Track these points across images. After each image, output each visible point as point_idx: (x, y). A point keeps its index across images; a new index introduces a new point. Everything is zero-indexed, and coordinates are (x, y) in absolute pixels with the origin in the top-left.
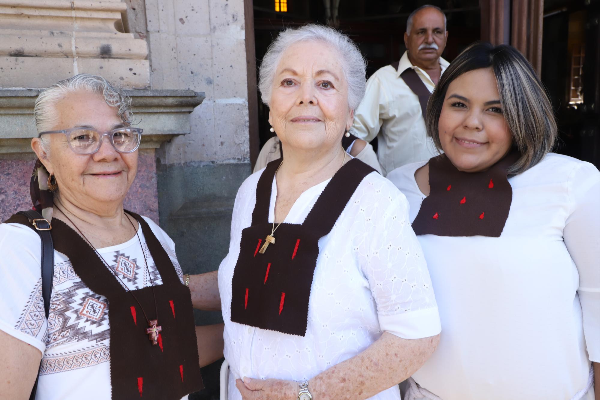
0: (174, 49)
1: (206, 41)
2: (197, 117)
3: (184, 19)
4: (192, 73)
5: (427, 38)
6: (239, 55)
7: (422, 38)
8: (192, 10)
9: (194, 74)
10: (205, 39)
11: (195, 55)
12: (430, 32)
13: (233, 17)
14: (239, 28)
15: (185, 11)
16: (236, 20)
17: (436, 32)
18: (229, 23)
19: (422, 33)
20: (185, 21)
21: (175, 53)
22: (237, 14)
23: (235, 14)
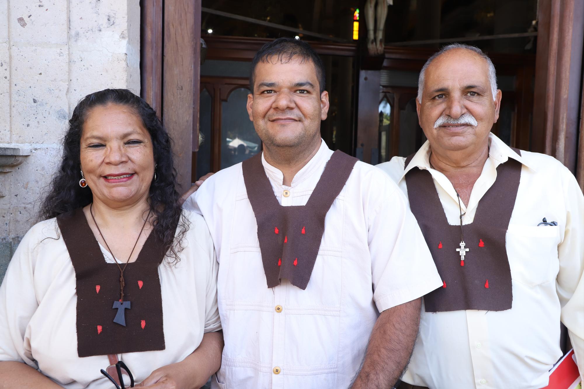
0: (3, 63)
1: (61, 54)
2: (39, 169)
3: (26, 19)
4: (35, 101)
5: (450, 107)
6: (116, 77)
7: (440, 107)
8: (40, 6)
9: (38, 103)
10: (59, 51)
11: (41, 74)
12: (456, 95)
13: (109, 20)
14: (117, 36)
15: (27, 7)
16: (114, 23)
17: (469, 94)
18: (102, 27)
19: (440, 96)
20: (26, 22)
21: (6, 70)
22: (115, 14)
23: (112, 14)
